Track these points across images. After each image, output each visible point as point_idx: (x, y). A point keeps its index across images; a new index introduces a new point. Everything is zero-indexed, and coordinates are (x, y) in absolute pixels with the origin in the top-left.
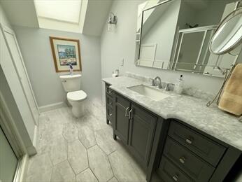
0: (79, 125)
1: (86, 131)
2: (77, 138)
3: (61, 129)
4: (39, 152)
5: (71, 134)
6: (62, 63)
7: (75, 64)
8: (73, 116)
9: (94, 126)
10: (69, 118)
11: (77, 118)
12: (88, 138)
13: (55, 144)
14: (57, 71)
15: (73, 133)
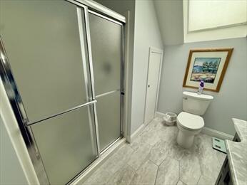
0: (172, 153)
1: (172, 167)
2: (158, 164)
3: (156, 142)
4: (132, 144)
5: (157, 155)
6: (193, 78)
7: (212, 81)
8: (175, 140)
9: (188, 173)
10: (170, 138)
11: (177, 144)
12: (167, 178)
13: (141, 149)
14: (184, 85)
15: (160, 155)
